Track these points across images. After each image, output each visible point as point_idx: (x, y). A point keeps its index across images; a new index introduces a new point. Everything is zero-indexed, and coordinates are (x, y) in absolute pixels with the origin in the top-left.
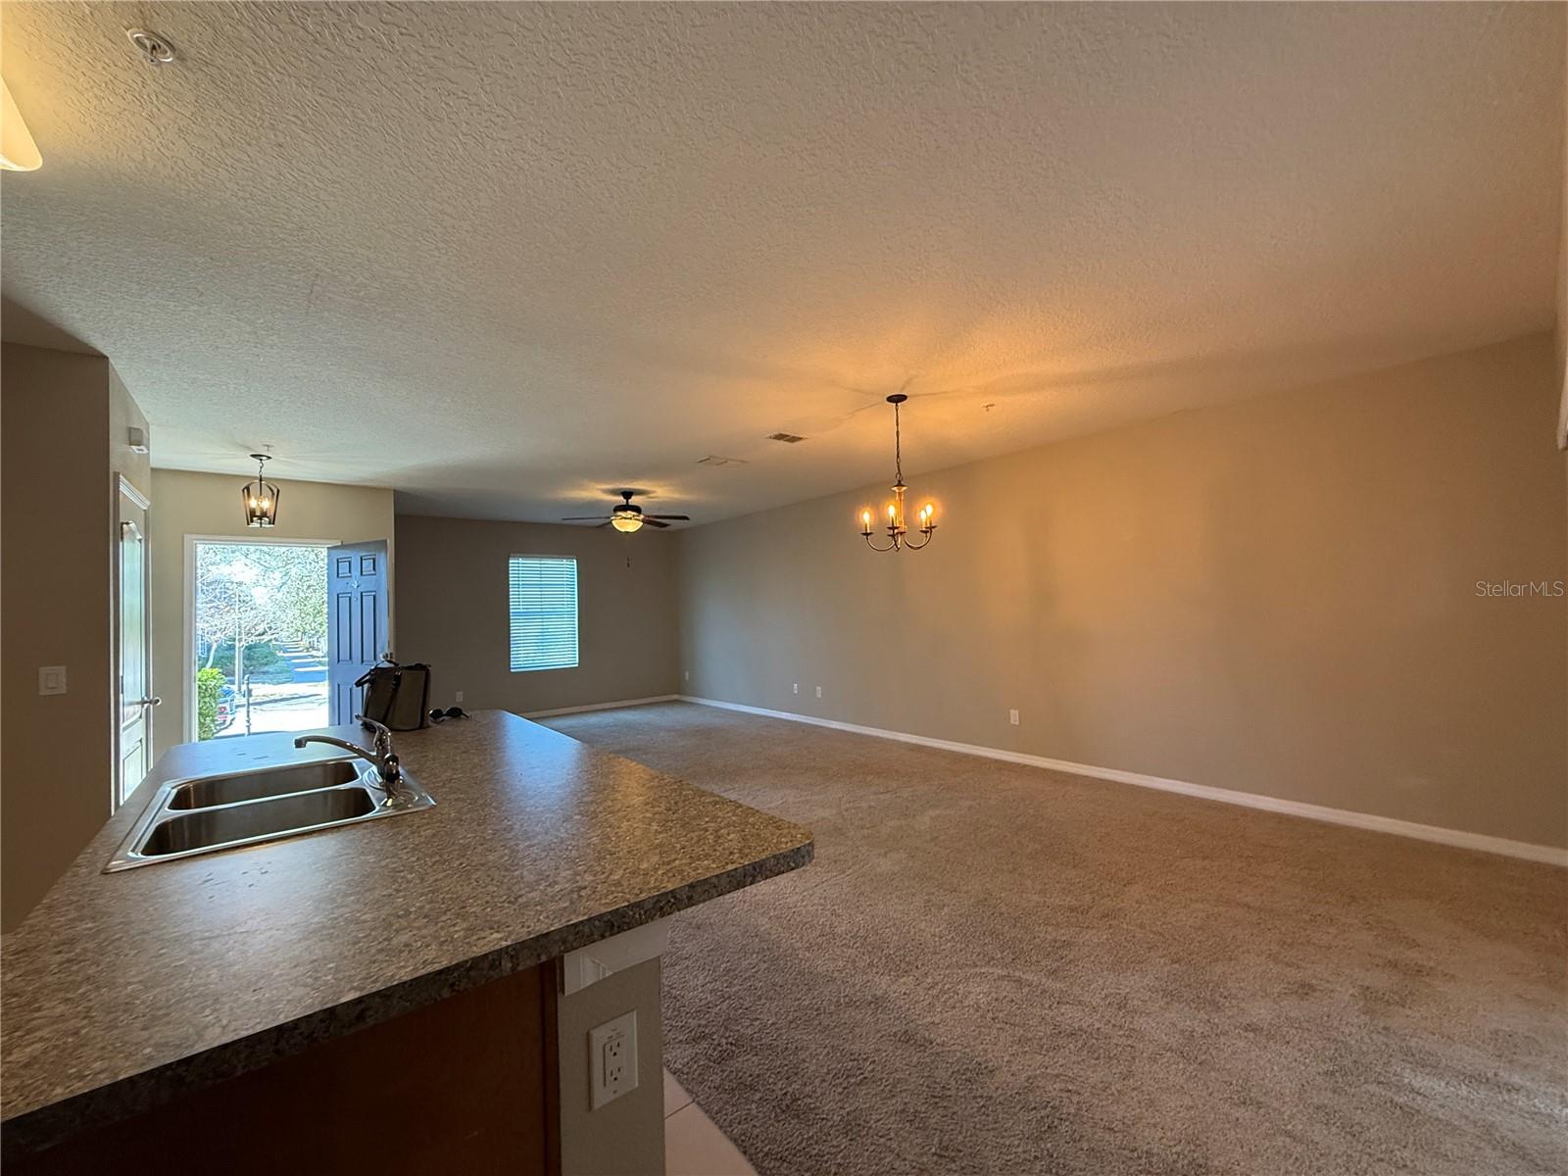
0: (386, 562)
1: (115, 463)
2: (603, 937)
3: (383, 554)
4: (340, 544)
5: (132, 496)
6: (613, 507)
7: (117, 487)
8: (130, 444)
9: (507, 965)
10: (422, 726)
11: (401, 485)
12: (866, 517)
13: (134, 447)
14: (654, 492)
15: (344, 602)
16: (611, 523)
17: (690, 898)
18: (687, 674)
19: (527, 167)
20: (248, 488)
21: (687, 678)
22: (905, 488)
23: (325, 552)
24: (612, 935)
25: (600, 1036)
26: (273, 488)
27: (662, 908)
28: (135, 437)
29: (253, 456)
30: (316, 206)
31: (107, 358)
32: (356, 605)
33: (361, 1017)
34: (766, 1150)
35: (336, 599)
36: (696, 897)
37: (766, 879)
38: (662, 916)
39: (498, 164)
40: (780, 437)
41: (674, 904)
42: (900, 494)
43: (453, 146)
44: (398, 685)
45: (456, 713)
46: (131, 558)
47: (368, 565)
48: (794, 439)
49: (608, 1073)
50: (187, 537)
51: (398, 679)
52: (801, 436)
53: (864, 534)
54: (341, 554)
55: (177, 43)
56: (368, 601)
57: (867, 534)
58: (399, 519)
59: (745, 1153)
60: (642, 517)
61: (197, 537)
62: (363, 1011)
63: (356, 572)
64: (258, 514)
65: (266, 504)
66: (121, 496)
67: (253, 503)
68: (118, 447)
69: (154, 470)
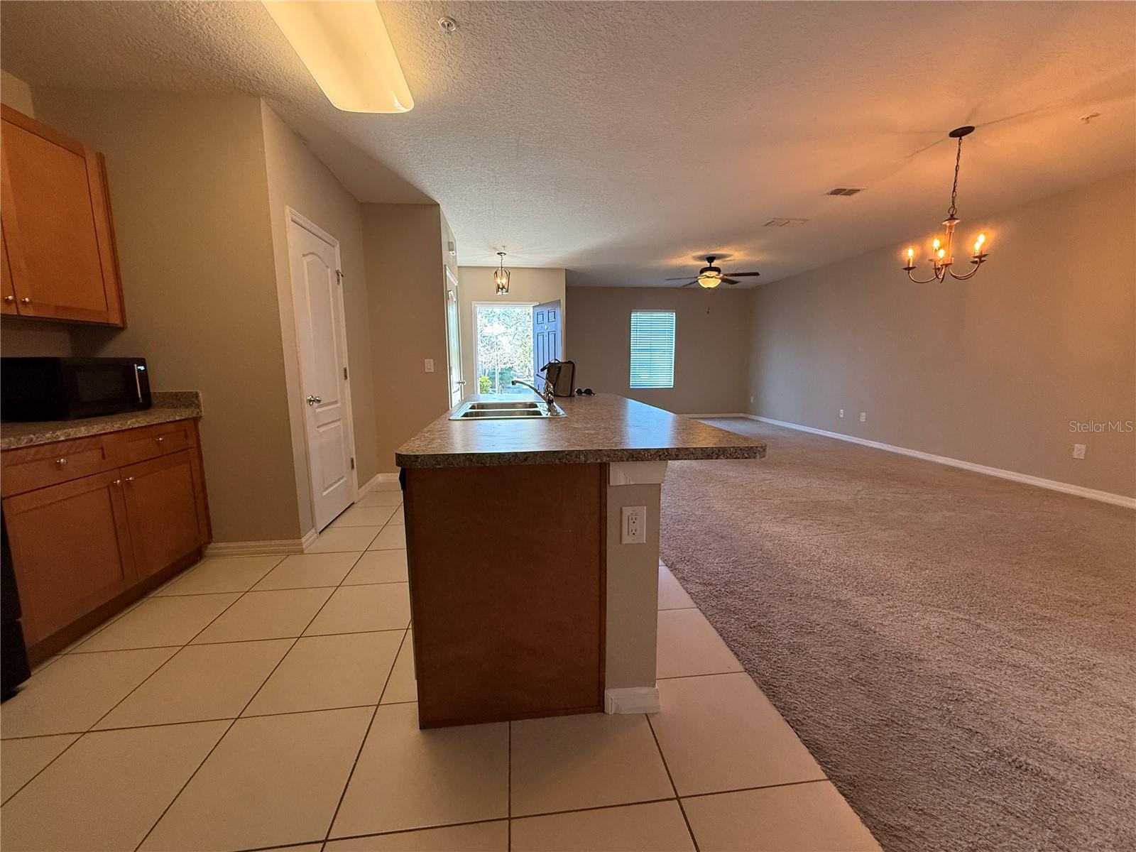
0: (561, 312)
1: (445, 262)
2: (628, 460)
3: (559, 309)
4: (538, 304)
5: (452, 279)
6: (700, 269)
7: (446, 273)
8: (450, 250)
9: (582, 458)
10: (571, 395)
11: (569, 265)
12: (910, 253)
13: (451, 252)
14: (730, 256)
15: (541, 338)
16: (697, 281)
17: (677, 456)
18: (752, 398)
19: (623, 21)
20: (496, 273)
21: (752, 401)
22: (957, 221)
23: (531, 310)
24: (633, 461)
25: (627, 511)
26: (507, 271)
27: (660, 456)
28: (451, 247)
29: (498, 254)
30: (518, 90)
31: (439, 205)
32: (546, 338)
33: (525, 460)
34: (734, 638)
35: (537, 336)
36: (680, 456)
37: (727, 458)
38: (660, 460)
39: (606, 26)
40: (837, 192)
41: (667, 455)
42: (950, 227)
43: (581, 24)
44: (559, 371)
45: (589, 392)
46: (452, 312)
47: (551, 314)
48: (851, 192)
49: (630, 530)
50: (473, 303)
51: (560, 368)
52: (858, 188)
53: (905, 269)
54: (538, 310)
55: (457, 19)
56: (552, 336)
57: (909, 269)
58: (569, 289)
59: (721, 636)
60: (721, 275)
61: (477, 302)
62: (527, 457)
63: (546, 320)
64: (501, 287)
65: (504, 281)
66: (447, 279)
67: (499, 281)
68: (445, 252)
69: (459, 267)
